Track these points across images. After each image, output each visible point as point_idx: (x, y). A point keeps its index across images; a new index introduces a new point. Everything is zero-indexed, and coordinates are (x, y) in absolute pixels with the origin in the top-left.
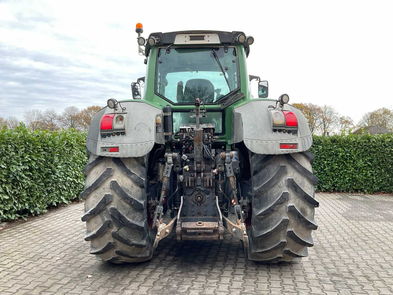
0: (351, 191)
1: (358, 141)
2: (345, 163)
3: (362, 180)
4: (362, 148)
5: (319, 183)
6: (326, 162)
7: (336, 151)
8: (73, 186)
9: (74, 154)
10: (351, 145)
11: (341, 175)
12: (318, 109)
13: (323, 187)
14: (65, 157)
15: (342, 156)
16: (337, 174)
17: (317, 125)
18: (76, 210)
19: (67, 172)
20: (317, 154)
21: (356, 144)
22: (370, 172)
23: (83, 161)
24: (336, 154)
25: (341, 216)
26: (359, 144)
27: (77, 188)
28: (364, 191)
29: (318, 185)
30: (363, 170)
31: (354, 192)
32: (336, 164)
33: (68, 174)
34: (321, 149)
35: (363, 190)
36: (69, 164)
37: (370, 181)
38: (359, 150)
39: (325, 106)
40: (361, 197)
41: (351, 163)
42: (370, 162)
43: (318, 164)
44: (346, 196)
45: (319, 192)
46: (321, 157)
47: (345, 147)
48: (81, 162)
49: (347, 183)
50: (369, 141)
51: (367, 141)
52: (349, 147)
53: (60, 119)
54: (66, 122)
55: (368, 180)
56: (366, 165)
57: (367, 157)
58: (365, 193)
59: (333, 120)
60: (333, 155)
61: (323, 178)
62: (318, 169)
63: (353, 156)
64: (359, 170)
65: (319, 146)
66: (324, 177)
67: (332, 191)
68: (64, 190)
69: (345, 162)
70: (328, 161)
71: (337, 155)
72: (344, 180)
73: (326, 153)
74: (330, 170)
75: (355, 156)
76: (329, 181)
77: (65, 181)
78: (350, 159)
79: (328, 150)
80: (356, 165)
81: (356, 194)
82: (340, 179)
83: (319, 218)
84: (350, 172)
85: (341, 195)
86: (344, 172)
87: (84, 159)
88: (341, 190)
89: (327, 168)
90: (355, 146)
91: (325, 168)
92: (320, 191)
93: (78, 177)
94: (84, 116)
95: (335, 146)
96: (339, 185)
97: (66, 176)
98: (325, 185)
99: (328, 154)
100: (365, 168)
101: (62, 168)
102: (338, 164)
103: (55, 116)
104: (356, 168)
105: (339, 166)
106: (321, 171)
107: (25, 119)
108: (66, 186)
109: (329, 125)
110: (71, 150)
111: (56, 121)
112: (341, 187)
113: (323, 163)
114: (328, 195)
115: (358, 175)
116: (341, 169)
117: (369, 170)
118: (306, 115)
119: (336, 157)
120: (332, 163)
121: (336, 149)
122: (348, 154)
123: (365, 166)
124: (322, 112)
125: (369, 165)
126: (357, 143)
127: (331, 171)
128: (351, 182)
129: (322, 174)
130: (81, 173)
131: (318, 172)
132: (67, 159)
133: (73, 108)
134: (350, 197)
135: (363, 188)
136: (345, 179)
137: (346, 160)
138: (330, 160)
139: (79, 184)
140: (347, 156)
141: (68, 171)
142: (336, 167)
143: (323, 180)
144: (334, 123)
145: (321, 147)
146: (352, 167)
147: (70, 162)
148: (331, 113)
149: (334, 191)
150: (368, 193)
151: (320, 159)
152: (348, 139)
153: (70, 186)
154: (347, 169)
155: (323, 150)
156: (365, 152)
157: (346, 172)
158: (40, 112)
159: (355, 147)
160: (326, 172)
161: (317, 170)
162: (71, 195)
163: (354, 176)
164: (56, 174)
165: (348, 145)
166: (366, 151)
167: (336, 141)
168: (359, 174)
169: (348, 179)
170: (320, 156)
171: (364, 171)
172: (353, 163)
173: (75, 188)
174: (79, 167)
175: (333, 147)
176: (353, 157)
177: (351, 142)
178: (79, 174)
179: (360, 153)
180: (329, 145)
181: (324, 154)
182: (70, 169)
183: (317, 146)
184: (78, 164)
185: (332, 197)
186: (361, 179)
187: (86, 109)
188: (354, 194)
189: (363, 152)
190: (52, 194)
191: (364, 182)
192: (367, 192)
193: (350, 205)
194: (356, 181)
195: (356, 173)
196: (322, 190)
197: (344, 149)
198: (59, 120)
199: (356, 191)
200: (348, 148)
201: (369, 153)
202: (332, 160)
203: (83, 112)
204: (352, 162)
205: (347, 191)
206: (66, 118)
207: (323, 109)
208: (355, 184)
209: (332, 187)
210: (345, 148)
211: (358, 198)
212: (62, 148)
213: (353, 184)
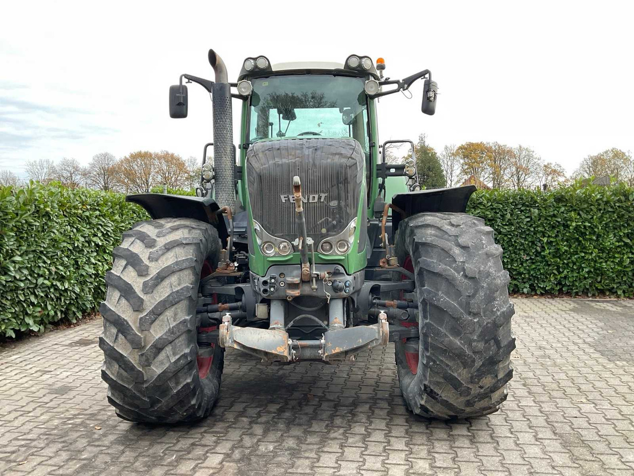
0: (592, 293)
1: (605, 199)
2: (581, 241)
3: (612, 272)
4: (614, 212)
5: (533, 279)
6: (545, 240)
7: (565, 219)
8: (53, 296)
9: (54, 232)
10: (592, 207)
11: (574, 264)
12: (508, 152)
13: (539, 287)
14: (33, 239)
15: (577, 228)
16: (565, 261)
17: (506, 178)
18: (56, 344)
19: (37, 268)
20: (529, 224)
21: (602, 204)
22: (628, 258)
23: (76, 245)
24: (564, 224)
25: (592, 350)
26: (608, 205)
27: (63, 300)
28: (616, 292)
29: (531, 282)
30: (614, 253)
31: (597, 294)
32: (565, 243)
33: (41, 273)
34: (536, 215)
35: (614, 290)
36: (41, 252)
37: (628, 274)
38: (607, 216)
39: (520, 147)
40: (613, 304)
41: (594, 240)
42: (629, 238)
43: (530, 244)
44: (585, 303)
45: (533, 296)
46: (536, 229)
47: (582, 210)
48: (71, 248)
49: (585, 278)
50: (627, 199)
51: (623, 198)
52: (587, 209)
53: (85, 175)
54: (95, 179)
55: (624, 271)
56: (620, 244)
57: (622, 228)
58: (618, 297)
59: (532, 169)
60: (558, 226)
61: (539, 270)
62: (531, 254)
63: (596, 226)
64: (608, 254)
65: (532, 209)
66: (542, 267)
67: (557, 293)
68: (33, 304)
69: (581, 239)
70: (549, 236)
71: (566, 226)
72: (578, 273)
73: (545, 221)
74: (553, 255)
75: (600, 228)
76: (551, 274)
77: (32, 286)
78: (590, 233)
79: (549, 216)
80: (601, 244)
81: (600, 298)
82: (572, 271)
83: (549, 357)
84: (590, 257)
85: (574, 302)
86: (579, 258)
87: (78, 241)
88: (575, 291)
89: (547, 251)
90: (600, 207)
91: (543, 251)
92: (533, 293)
93: (63, 277)
94: (125, 168)
95: (563, 209)
96: (570, 281)
97: (36, 276)
98: (544, 281)
99: (550, 224)
100: (619, 250)
101: (26, 261)
102: (567, 242)
103: (76, 169)
104: (602, 250)
105: (570, 247)
106: (536, 256)
107: (28, 175)
108: (36, 296)
109: (526, 177)
110: (46, 224)
111: (79, 177)
112: (573, 285)
113: (540, 241)
114: (551, 300)
115: (606, 262)
116: (574, 251)
117: (627, 252)
118: (489, 161)
119: (565, 230)
120: (556, 241)
121: (565, 215)
122: (587, 224)
123: (619, 246)
124: (515, 155)
125: (626, 244)
126: (603, 202)
127: (554, 257)
128: (592, 275)
129: (539, 262)
130: (72, 269)
131: (531, 259)
132: (36, 242)
133: (105, 156)
134: (593, 304)
135: (615, 286)
136: (581, 271)
137: (583, 234)
138: (554, 235)
139: (66, 290)
140: (585, 227)
141: (39, 267)
142: (565, 248)
143: (541, 274)
144: (533, 174)
145: (536, 211)
146: (595, 248)
147: (42, 249)
148: (529, 157)
149: (561, 293)
150: (625, 297)
151: (534, 234)
152: (586, 195)
153: (46, 296)
154: (584, 253)
155: (540, 216)
156: (618, 220)
157: (583, 257)
158: (53, 162)
159: (600, 210)
160: (546, 258)
161: (528, 255)
162: (48, 313)
163: (599, 265)
164: (10, 273)
165: (588, 207)
166: (621, 217)
167: (565, 200)
168: (608, 260)
169: (587, 270)
170: (534, 228)
171: (616, 255)
172: (597, 240)
173: (58, 299)
174: (67, 257)
175: (558, 211)
176: (596, 230)
177: (592, 201)
178: (65, 273)
179: (610, 221)
180: (550, 206)
181: (542, 224)
182: (45, 262)
183: (528, 209)
184: (62, 251)
185: (560, 307)
186: (611, 270)
187: (128, 157)
188: (598, 299)
189: (616, 220)
190: (4, 314)
191: (617, 276)
192: (623, 295)
193: (601, 324)
194: (602, 275)
195: (602, 258)
196: (538, 292)
197: (579, 214)
198: (83, 175)
199: (602, 293)
200: (588, 212)
201: (628, 221)
202: (557, 236)
203: (122, 162)
204: (594, 238)
205: (585, 293)
206: (95, 173)
207: (516, 152)
208: (599, 279)
209: (557, 286)
210: (581, 212)
211: (608, 306)
212: (25, 220)
213: (596, 279)
